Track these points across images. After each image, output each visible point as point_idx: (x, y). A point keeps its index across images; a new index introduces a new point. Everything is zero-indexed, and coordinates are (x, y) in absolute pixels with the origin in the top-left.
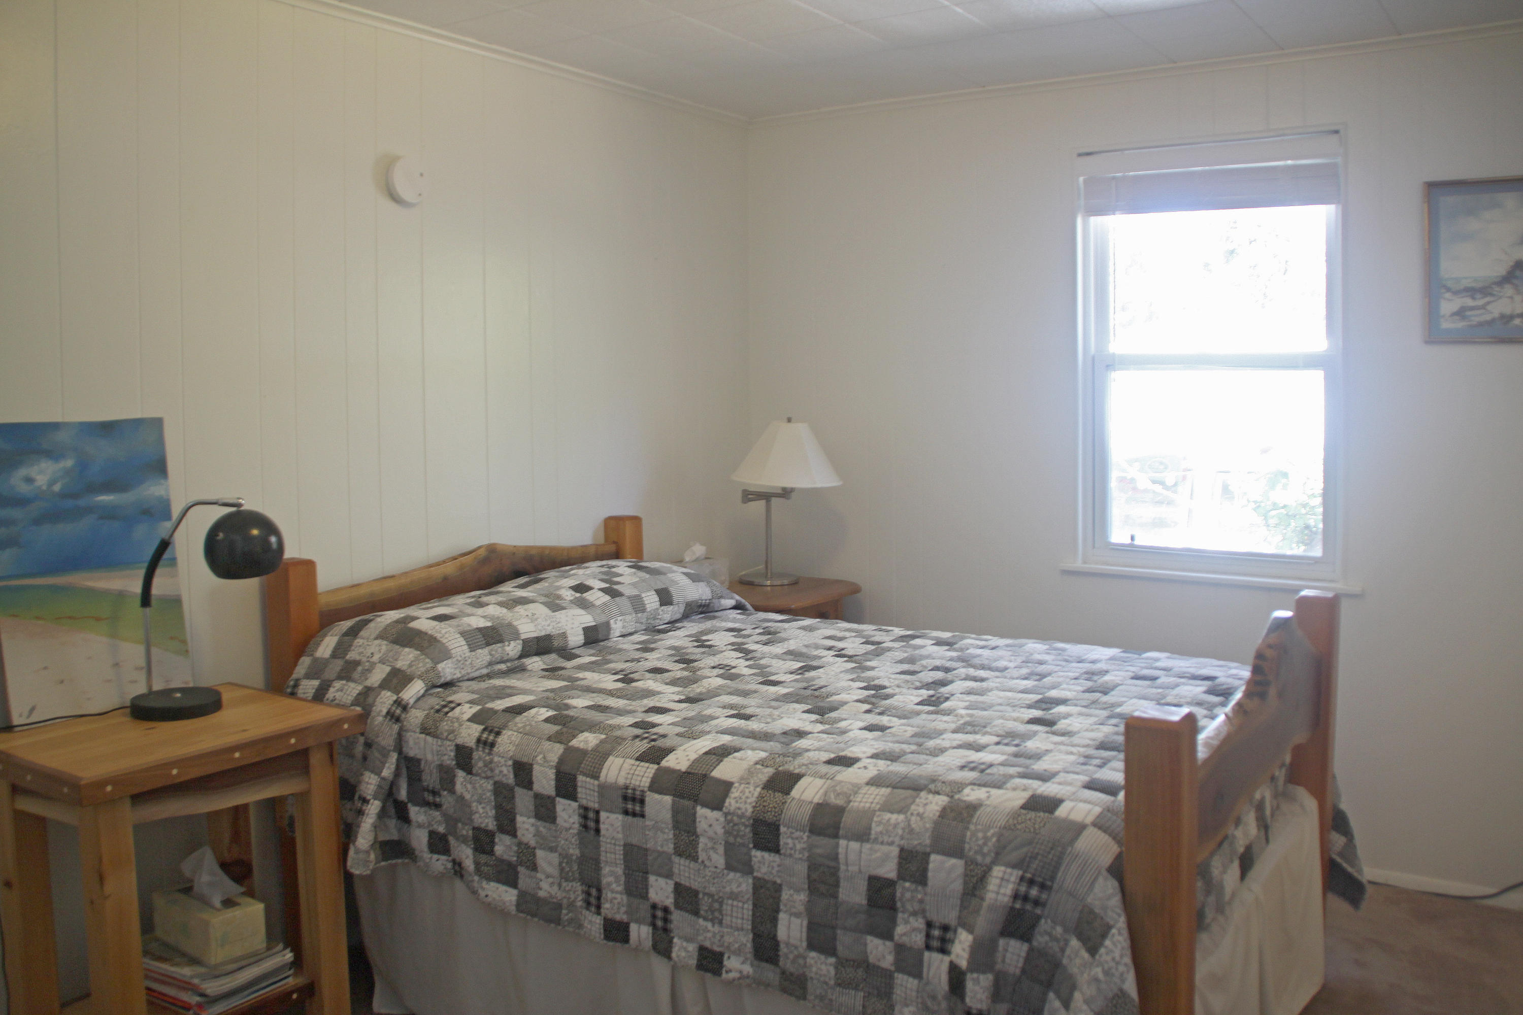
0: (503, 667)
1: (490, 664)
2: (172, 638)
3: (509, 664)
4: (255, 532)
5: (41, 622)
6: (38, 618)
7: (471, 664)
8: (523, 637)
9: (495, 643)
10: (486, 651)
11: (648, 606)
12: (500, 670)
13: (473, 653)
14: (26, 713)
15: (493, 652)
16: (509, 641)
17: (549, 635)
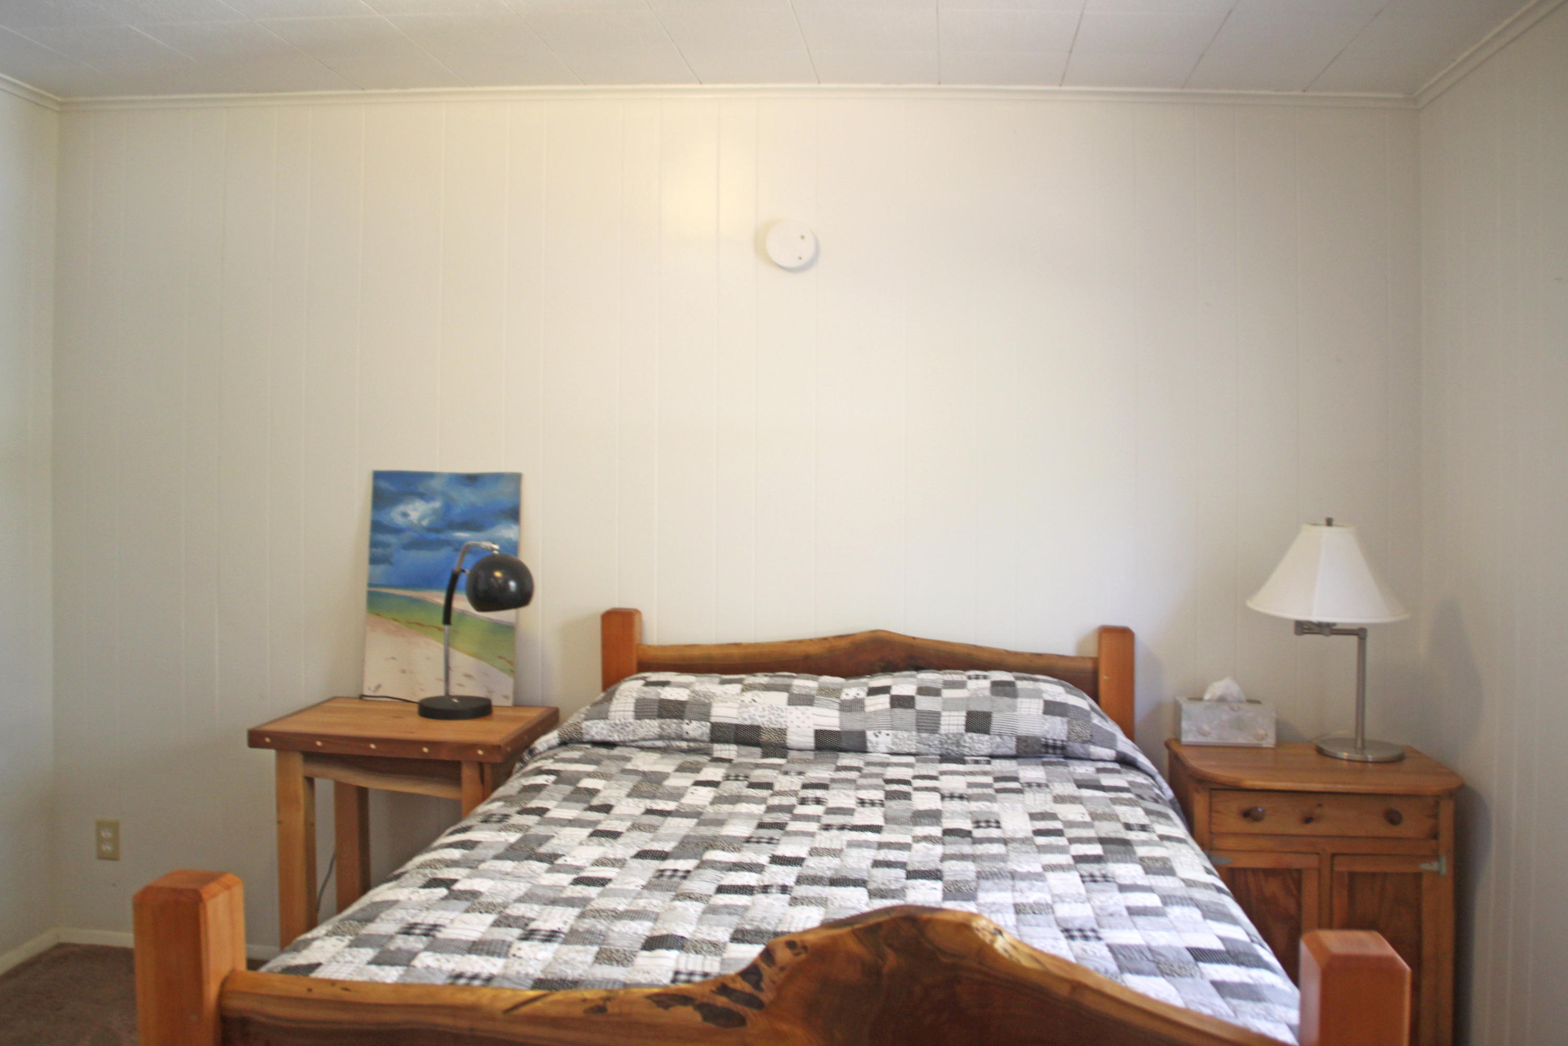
0: (684, 744)
1: (661, 737)
2: (500, 657)
3: (692, 744)
4: (498, 574)
5: (397, 623)
6: (395, 620)
7: (634, 731)
8: (713, 720)
9: (669, 718)
10: (655, 723)
11: (942, 727)
12: (678, 746)
13: (638, 722)
14: (373, 688)
15: (665, 727)
16: (691, 720)
17: (759, 727)
